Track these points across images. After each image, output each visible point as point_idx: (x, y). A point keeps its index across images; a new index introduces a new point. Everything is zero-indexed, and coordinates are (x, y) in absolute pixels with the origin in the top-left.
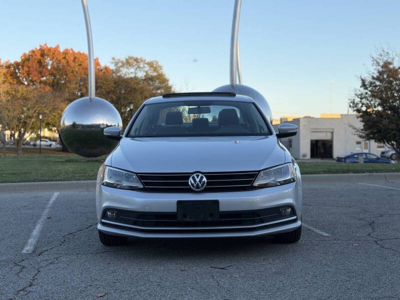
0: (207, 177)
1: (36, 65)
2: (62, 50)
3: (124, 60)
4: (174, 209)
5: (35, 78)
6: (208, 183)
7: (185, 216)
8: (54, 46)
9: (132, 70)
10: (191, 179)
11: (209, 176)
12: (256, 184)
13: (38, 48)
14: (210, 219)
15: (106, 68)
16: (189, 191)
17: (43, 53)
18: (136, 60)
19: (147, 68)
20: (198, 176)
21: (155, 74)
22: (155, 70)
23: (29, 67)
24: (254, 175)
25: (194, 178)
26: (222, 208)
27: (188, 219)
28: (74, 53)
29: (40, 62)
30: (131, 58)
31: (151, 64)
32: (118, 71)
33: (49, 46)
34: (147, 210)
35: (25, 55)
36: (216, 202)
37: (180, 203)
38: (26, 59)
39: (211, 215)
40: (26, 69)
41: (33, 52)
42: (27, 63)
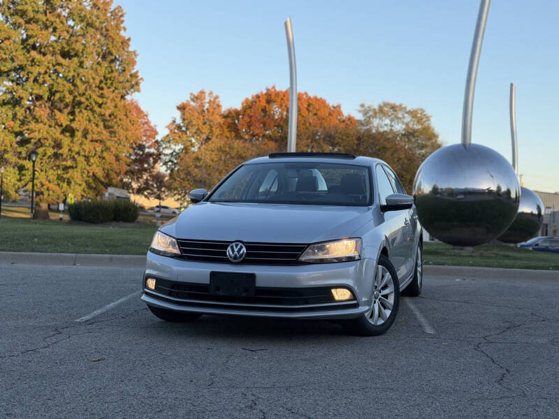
0: (248, 248)
1: (259, 114)
3: (376, 107)
4: (207, 281)
5: (257, 131)
6: (247, 255)
7: (218, 289)
8: (283, 90)
9: (387, 121)
10: (229, 248)
11: (250, 246)
12: (303, 258)
13: (264, 92)
14: (244, 294)
15: (350, 118)
17: (270, 98)
18: (393, 107)
19: (408, 118)
20: (237, 246)
21: (419, 127)
22: (419, 121)
23: (250, 117)
24: (301, 248)
25: (232, 248)
26: (259, 283)
27: (221, 293)
28: (309, 98)
29: (264, 110)
30: (386, 105)
31: (413, 114)
32: (368, 122)
33: (278, 89)
34: (181, 279)
35: (247, 100)
36: (252, 276)
37: (213, 274)
38: (249, 106)
39: (246, 290)
40: (247, 119)
41: (258, 97)
42: (248, 111)
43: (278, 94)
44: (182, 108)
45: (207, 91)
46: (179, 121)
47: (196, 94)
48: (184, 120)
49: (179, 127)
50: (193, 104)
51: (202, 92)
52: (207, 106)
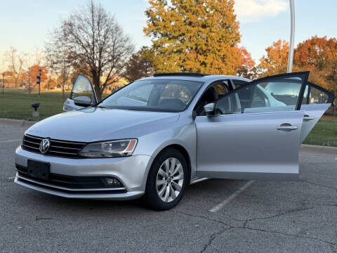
2: (328, 39)
4: (26, 165)
6: (50, 148)
7: (31, 172)
8: (322, 37)
10: (41, 143)
11: (52, 142)
13: (311, 39)
14: (43, 177)
16: (38, 152)
17: (314, 42)
20: (45, 141)
23: (301, 53)
25: (43, 142)
27: (32, 175)
29: (309, 49)
33: (318, 37)
35: (300, 44)
36: (48, 165)
37: (29, 161)
38: (301, 47)
39: (44, 175)
42: (300, 50)
43: (318, 39)
44: (268, 50)
45: (283, 40)
46: (266, 57)
47: (276, 41)
48: (269, 56)
49: (266, 60)
50: (274, 47)
51: (280, 41)
52: (282, 48)
